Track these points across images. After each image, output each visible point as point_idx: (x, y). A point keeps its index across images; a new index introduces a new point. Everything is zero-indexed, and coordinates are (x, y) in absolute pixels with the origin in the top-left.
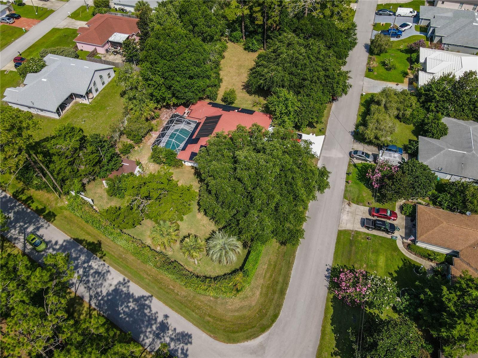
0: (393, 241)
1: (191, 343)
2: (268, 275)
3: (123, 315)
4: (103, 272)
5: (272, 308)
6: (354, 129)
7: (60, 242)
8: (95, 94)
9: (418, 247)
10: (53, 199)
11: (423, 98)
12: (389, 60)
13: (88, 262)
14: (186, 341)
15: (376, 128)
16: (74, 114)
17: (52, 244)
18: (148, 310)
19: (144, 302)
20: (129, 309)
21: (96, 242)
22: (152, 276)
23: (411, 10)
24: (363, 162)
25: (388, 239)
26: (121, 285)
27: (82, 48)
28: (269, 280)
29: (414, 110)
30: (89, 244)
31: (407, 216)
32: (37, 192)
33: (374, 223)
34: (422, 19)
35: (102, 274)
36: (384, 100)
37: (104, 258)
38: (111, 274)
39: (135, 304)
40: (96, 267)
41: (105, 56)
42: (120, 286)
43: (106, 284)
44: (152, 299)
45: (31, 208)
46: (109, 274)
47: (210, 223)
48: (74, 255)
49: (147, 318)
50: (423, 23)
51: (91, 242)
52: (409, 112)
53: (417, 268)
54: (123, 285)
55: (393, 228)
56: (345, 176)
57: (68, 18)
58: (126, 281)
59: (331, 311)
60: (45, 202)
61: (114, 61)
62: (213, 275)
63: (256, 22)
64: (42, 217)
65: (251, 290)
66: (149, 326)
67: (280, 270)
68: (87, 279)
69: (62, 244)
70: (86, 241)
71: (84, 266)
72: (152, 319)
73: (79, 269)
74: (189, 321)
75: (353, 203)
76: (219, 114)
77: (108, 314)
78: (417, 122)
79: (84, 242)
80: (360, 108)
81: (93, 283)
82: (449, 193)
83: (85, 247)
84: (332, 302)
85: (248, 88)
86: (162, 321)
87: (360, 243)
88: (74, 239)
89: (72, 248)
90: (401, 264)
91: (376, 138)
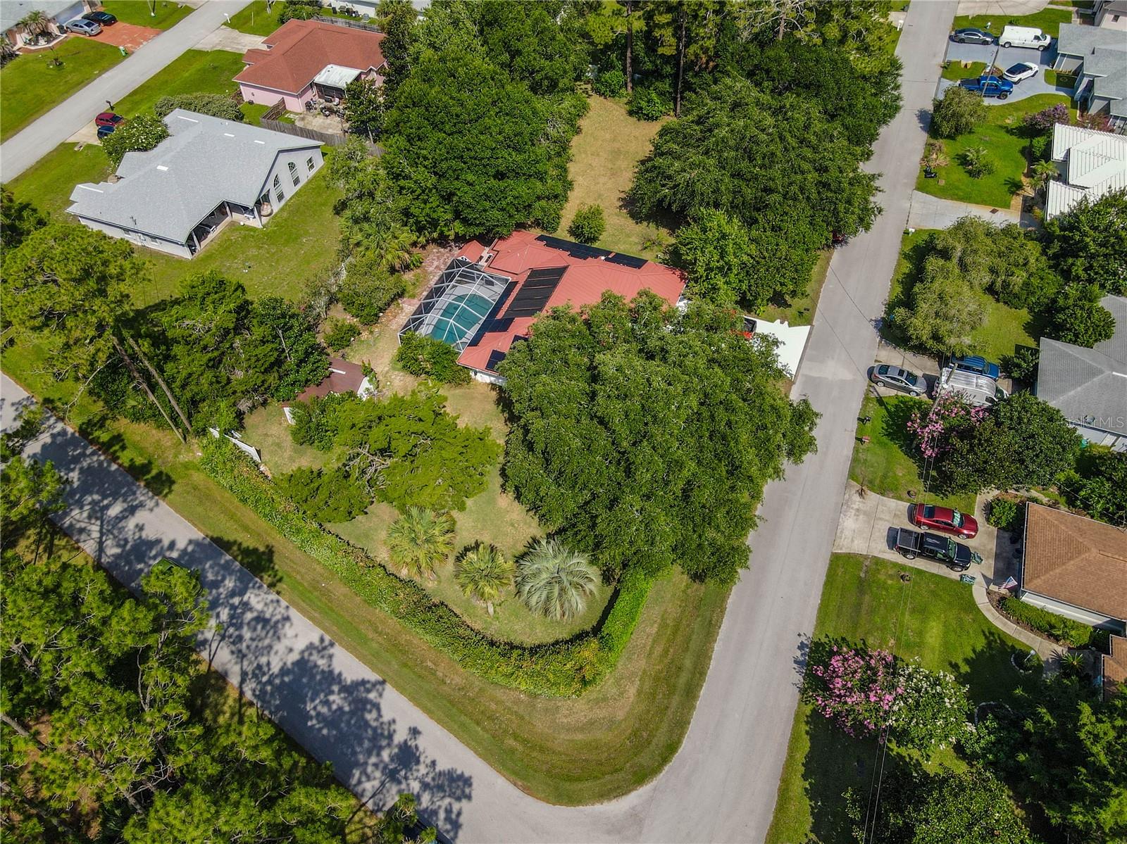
0: (964, 587)
1: (469, 797)
2: (658, 650)
3: (314, 722)
4: (274, 619)
5: (664, 727)
6: (883, 315)
7: (181, 544)
8: (275, 206)
9: (1026, 606)
10: (169, 444)
11: (1056, 247)
12: (978, 151)
13: (242, 593)
14: (459, 792)
15: (937, 314)
16: (228, 248)
17: (162, 548)
18: (374, 714)
19: (364, 695)
20: (330, 709)
21: (262, 549)
22: (387, 634)
23: (1038, 32)
24: (900, 393)
25: (952, 581)
26: (314, 652)
27: (252, 98)
28: (661, 661)
29: (1031, 275)
30: (247, 552)
31: (1003, 529)
32: (135, 426)
33: (920, 540)
34: (1064, 55)
35: (272, 623)
36: (959, 248)
37: (280, 586)
38: (292, 624)
39: (345, 698)
40: (259, 607)
41: (303, 119)
42: (311, 654)
43: (280, 647)
44: (383, 689)
45: (120, 461)
46: (288, 625)
47: (529, 519)
48: (210, 576)
49: (370, 732)
50: (1065, 66)
51: (251, 548)
52: (1019, 278)
53: (1021, 655)
54: (319, 652)
55: (965, 556)
56: (854, 425)
57: (224, 27)
58: (327, 643)
59: (805, 745)
60: (151, 450)
61: (324, 131)
62: (529, 641)
63: (660, 51)
64: (142, 484)
65: (618, 682)
66: (375, 752)
67: (688, 640)
68: (237, 633)
69: (186, 549)
70: (240, 544)
71: (231, 601)
72: (382, 734)
73: (219, 609)
74: (468, 745)
75: (872, 490)
76: (561, 264)
77: (282, 717)
78: (1037, 303)
79: (235, 548)
80: (899, 264)
81: (250, 642)
82: (1109, 479)
83: (235, 558)
84: (807, 723)
85: (633, 205)
86: (406, 742)
87: (884, 586)
88: (212, 538)
89: (208, 560)
90: (981, 644)
91: (936, 337)
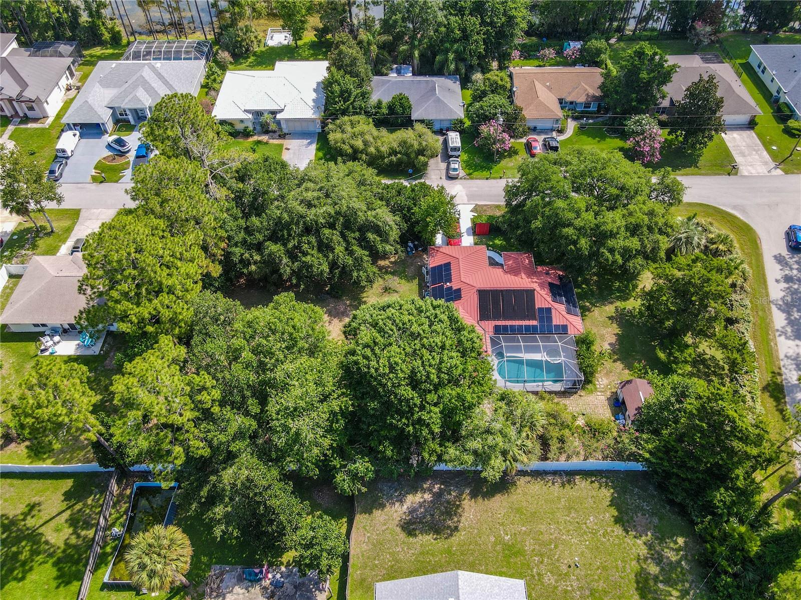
4: (793, 362)
21: (768, 393)
26: (788, 335)
30: (777, 399)
37: (777, 370)
40: (794, 373)
42: (790, 336)
46: (788, 355)
51: (772, 399)
54: (786, 334)
56: (491, 181)
58: (779, 333)
70: (776, 406)
72: (790, 292)
74: (763, 263)
79: (780, 407)
83: (785, 403)
86: (784, 282)
90: (584, 136)
